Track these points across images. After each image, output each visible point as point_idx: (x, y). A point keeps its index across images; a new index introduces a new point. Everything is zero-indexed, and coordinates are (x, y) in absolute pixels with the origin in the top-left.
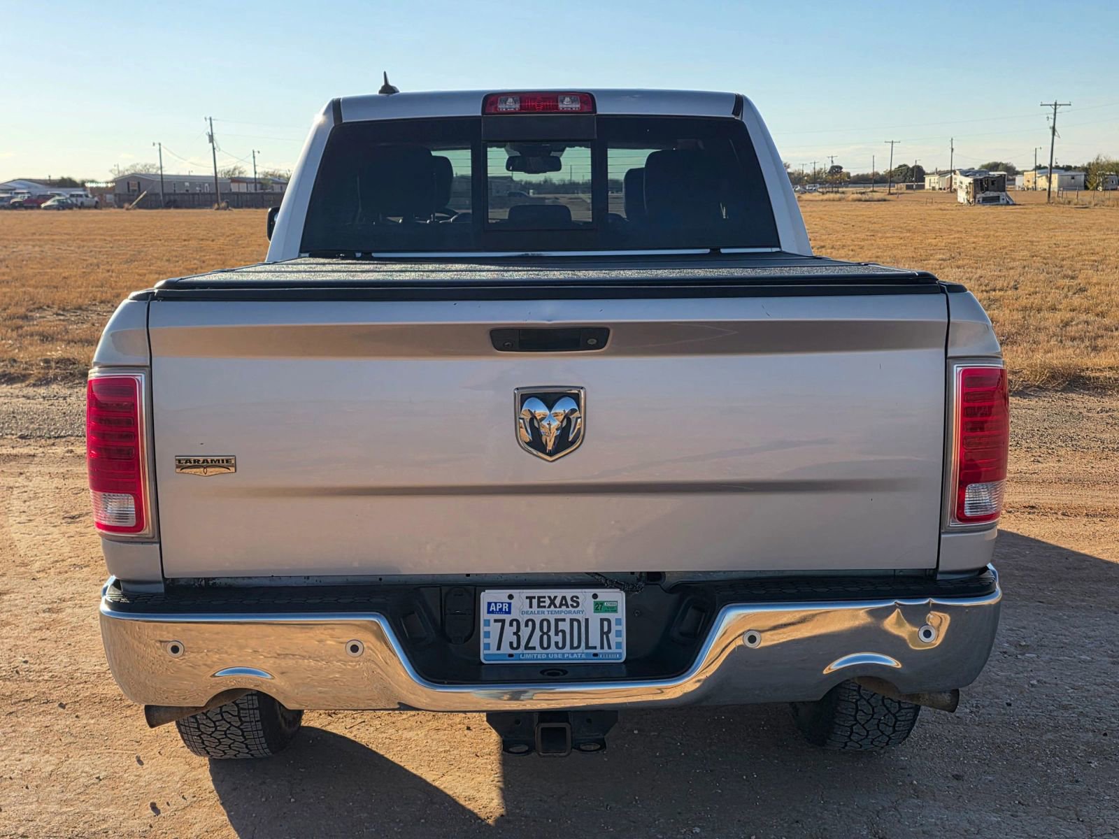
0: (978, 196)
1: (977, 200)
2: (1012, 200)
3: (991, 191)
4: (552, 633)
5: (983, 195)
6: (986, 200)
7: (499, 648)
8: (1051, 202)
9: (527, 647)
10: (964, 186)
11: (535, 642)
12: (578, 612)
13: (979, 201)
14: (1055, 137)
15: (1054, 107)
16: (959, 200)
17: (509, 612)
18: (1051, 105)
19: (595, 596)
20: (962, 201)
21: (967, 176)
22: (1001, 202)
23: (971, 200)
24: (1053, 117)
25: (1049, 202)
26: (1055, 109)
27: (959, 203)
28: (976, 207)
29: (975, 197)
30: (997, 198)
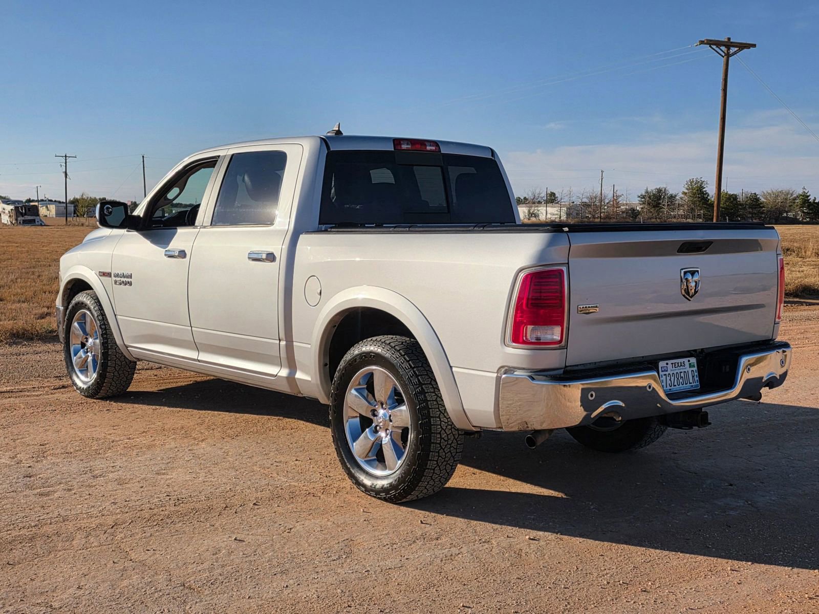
0: (19, 219)
1: (18, 222)
2: (44, 223)
3: (28, 215)
4: (680, 378)
5: (23, 218)
6: (25, 222)
7: (666, 387)
8: (69, 224)
9: (674, 386)
10: (7, 212)
11: (676, 384)
12: (686, 368)
13: (20, 222)
14: (67, 179)
15: (65, 158)
16: (3, 222)
17: (667, 371)
18: (62, 157)
19: (689, 361)
20: (6, 222)
21: (8, 204)
22: (37, 223)
23: (14, 222)
24: (65, 165)
25: (66, 225)
26: (66, 159)
27: (4, 224)
28: (18, 227)
29: (16, 220)
30: (34, 220)
